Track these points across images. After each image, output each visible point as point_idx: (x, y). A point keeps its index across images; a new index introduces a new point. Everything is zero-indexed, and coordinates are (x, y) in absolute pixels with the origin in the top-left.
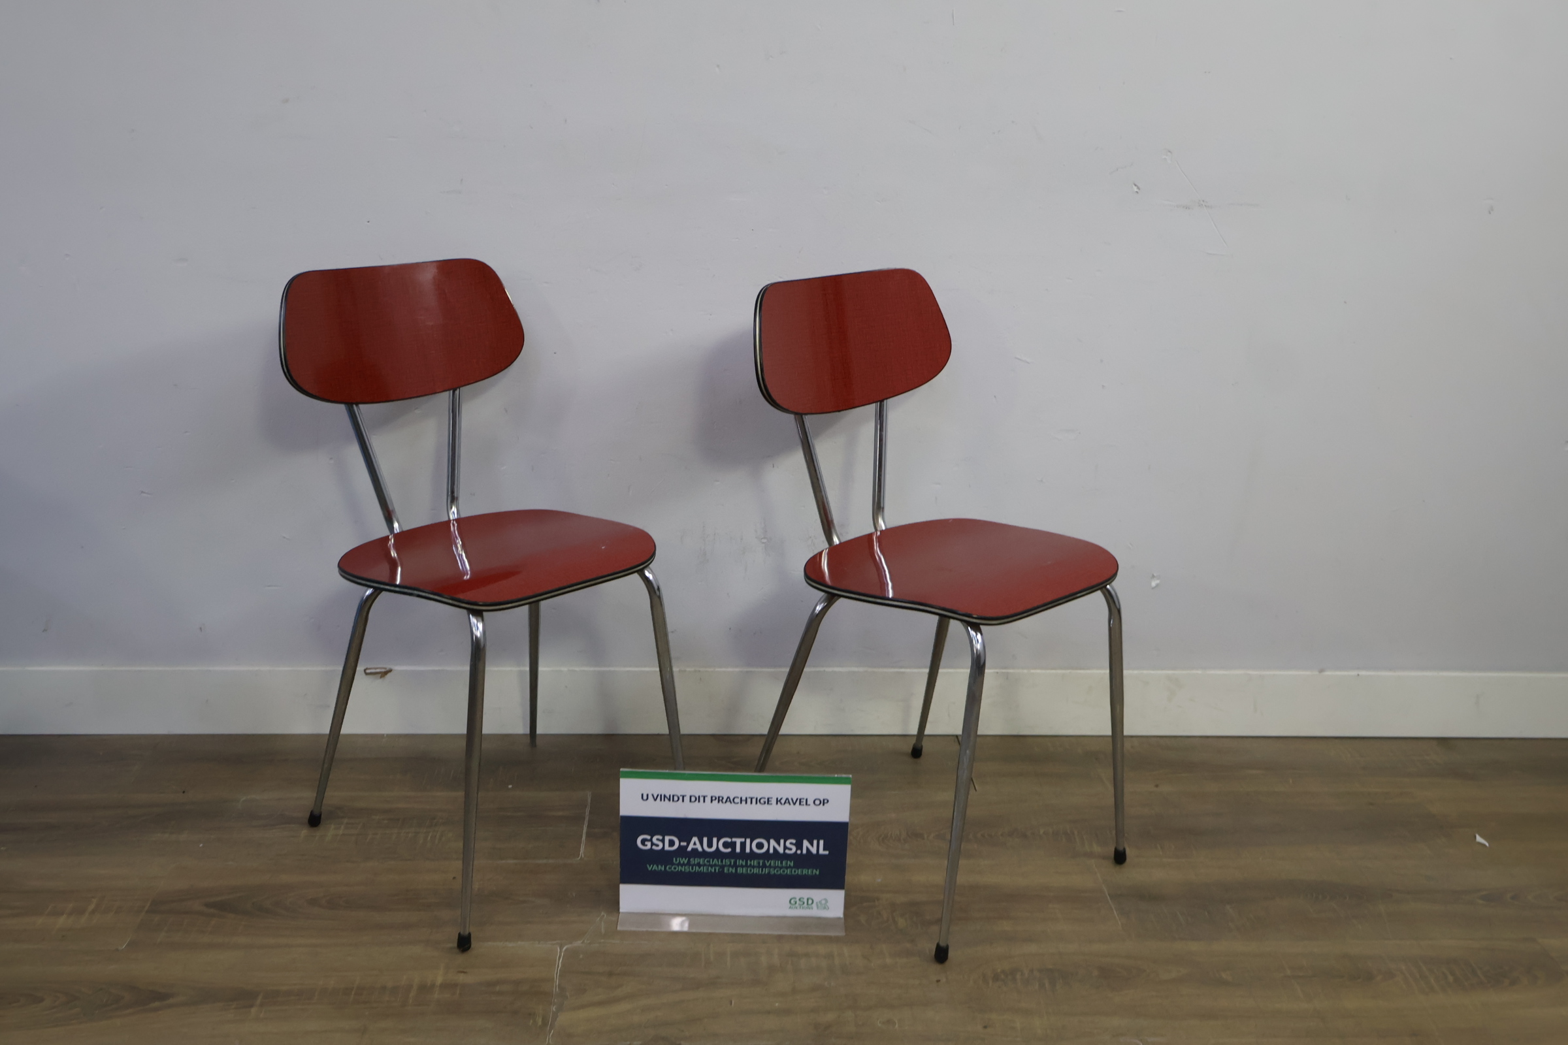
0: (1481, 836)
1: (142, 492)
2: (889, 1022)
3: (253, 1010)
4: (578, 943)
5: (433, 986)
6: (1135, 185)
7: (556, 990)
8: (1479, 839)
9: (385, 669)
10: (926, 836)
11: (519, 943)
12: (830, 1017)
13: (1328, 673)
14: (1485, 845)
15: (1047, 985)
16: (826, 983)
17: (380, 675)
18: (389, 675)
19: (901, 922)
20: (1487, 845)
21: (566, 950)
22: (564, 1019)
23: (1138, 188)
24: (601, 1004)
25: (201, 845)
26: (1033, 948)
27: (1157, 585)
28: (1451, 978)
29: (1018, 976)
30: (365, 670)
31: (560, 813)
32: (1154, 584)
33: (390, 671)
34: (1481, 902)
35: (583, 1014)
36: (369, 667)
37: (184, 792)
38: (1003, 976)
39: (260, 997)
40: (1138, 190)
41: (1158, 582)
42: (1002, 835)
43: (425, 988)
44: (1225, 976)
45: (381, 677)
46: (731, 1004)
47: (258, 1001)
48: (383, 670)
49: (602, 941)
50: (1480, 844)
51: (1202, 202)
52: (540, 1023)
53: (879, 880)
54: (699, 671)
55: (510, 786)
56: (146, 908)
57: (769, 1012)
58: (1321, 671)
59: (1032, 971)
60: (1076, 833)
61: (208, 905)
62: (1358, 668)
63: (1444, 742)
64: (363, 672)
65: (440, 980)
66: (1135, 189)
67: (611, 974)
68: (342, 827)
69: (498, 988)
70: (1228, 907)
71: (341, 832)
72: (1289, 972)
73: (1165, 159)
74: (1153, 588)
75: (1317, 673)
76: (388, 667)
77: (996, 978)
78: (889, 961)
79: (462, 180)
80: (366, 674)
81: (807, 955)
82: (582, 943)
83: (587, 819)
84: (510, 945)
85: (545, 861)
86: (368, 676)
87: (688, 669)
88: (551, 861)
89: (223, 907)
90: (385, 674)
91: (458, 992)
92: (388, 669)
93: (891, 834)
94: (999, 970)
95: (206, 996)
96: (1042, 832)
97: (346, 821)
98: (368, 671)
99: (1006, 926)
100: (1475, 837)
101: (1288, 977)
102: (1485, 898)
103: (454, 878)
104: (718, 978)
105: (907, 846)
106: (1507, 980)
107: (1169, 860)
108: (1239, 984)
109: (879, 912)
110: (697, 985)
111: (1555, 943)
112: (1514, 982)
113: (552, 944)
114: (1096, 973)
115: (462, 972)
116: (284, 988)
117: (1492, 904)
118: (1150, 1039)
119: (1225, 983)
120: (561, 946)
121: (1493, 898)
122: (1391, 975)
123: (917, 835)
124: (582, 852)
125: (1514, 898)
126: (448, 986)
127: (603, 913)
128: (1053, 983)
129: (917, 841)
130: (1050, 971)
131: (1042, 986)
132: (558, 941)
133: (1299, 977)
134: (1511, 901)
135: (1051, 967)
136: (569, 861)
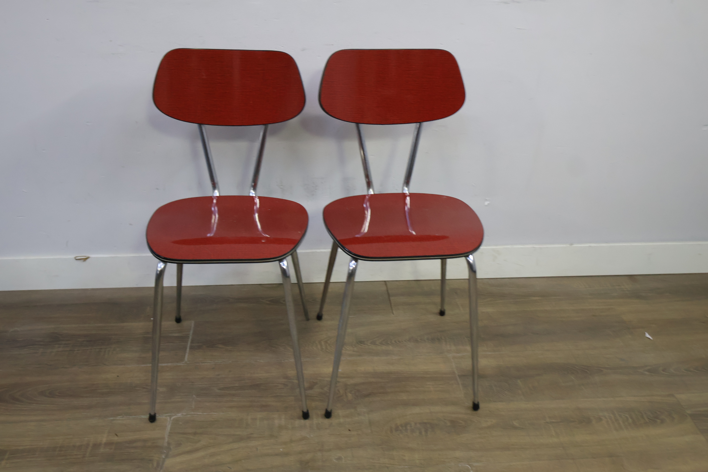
0: (649, 334)
2: (339, 459)
3: (3, 462)
4: (179, 415)
5: (100, 444)
7: (166, 444)
8: (647, 335)
9: (86, 257)
10: (366, 342)
12: (308, 456)
13: (575, 245)
15: (423, 432)
17: (83, 260)
18: (88, 260)
19: (350, 396)
20: (651, 338)
21: (174, 419)
22: (169, 462)
24: (189, 452)
26: (417, 410)
27: (489, 204)
28: (630, 420)
29: (408, 428)
31: (177, 335)
32: (486, 203)
33: (88, 258)
34: (647, 373)
35: (178, 459)
36: (77, 256)
38: (400, 428)
39: (7, 454)
41: (488, 202)
43: (96, 446)
44: (516, 423)
46: (257, 449)
47: (7, 457)
49: (193, 413)
50: (647, 338)
52: (155, 465)
55: (152, 319)
57: (277, 455)
58: (572, 244)
59: (416, 424)
60: (443, 338)
62: (590, 242)
63: (631, 277)
64: (75, 259)
65: (104, 440)
67: (195, 434)
68: (61, 346)
69: (135, 445)
70: (519, 381)
71: (60, 349)
72: (548, 420)
74: (486, 206)
75: (569, 246)
76: (88, 255)
77: (397, 429)
78: (342, 420)
80: (77, 259)
82: (182, 415)
83: (191, 338)
85: (166, 365)
86: (77, 261)
88: (169, 364)
90: (85, 259)
91: (113, 448)
94: (399, 424)
99: (404, 397)
100: (645, 334)
101: (547, 423)
102: (649, 371)
103: (118, 376)
104: (252, 434)
105: (355, 349)
106: (659, 421)
107: (490, 353)
108: (522, 428)
109: (338, 391)
110: (241, 439)
111: (683, 397)
112: (663, 421)
113: (166, 416)
114: (449, 424)
115: (117, 435)
116: (21, 448)
117: (652, 374)
118: (475, 464)
119: (515, 428)
120: (170, 417)
121: (653, 371)
122: (600, 419)
123: (361, 342)
124: (186, 359)
125: (664, 370)
126: (109, 444)
127: (194, 396)
128: (426, 431)
129: (361, 345)
130: (425, 423)
131: (420, 433)
132: (169, 414)
133: (553, 422)
134: (662, 372)
135: (426, 421)
136: (179, 364)
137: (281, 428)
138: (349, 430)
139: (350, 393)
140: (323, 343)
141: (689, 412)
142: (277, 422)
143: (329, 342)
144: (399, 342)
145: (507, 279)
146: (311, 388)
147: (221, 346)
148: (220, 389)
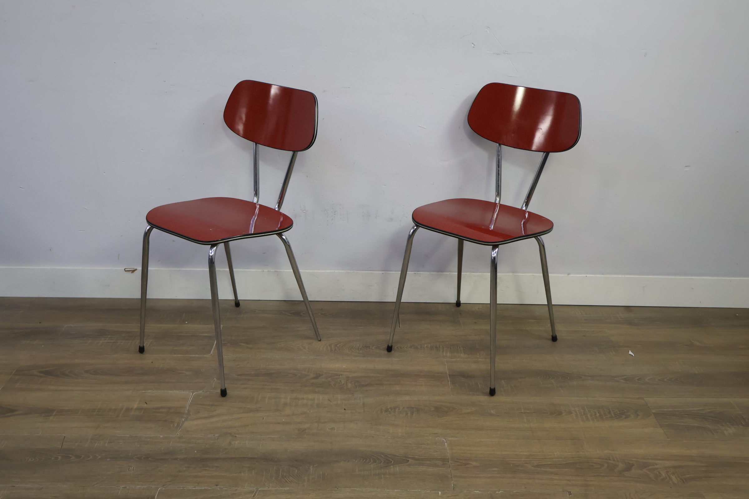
0: (632, 352)
1: (21, 187)
2: (333, 429)
3: (51, 418)
4: (201, 392)
5: (132, 409)
6: (473, 44)
7: (186, 412)
8: (630, 353)
9: (134, 269)
10: (371, 347)
11: (175, 391)
12: (306, 426)
14: (632, 355)
15: (409, 414)
16: (308, 412)
17: (131, 272)
19: (350, 385)
20: (633, 355)
21: (194, 395)
22: (187, 424)
23: (474, 45)
24: (205, 418)
25: (43, 346)
26: (407, 398)
28: (598, 414)
29: (397, 410)
30: (125, 269)
31: (206, 335)
33: (136, 270)
34: (622, 381)
35: (196, 422)
36: (126, 268)
37: (40, 323)
38: (390, 410)
39: (55, 412)
40: (474, 46)
42: (406, 348)
43: (128, 410)
44: (493, 412)
45: (132, 273)
46: (263, 419)
47: (54, 414)
48: (133, 269)
49: (212, 391)
50: (630, 354)
51: (505, 52)
52: (176, 426)
53: (344, 367)
54: (277, 271)
55: (186, 322)
56: (13, 373)
57: (279, 423)
58: (569, 274)
59: (404, 408)
60: (441, 347)
61: (41, 372)
62: (587, 273)
63: (628, 308)
64: (124, 270)
65: (135, 406)
66: (473, 45)
67: (212, 405)
68: (107, 339)
69: (161, 410)
70: (503, 381)
71: (106, 341)
72: (523, 411)
73: (486, 31)
75: (566, 275)
76: (135, 268)
77: (386, 411)
78: (339, 402)
79: (156, 43)
80: (125, 271)
81: (303, 399)
82: (202, 392)
84: (170, 392)
85: (194, 356)
86: (126, 272)
87: (271, 270)
88: (197, 356)
89: (48, 373)
90: (133, 271)
91: (142, 412)
92: (135, 269)
93: (355, 347)
94: (389, 407)
95: (31, 411)
96: (425, 346)
97: (109, 336)
98: (126, 270)
99: (397, 388)
100: (629, 351)
101: (522, 413)
102: (625, 379)
103: (152, 362)
104: (260, 408)
105: (361, 352)
106: (624, 416)
107: (481, 360)
108: (498, 415)
109: (340, 381)
110: (250, 411)
111: (652, 400)
112: (627, 417)
113: (189, 392)
114: (433, 409)
115: (146, 403)
116: (67, 408)
117: (628, 382)
118: (450, 439)
119: (492, 415)
120: (193, 392)
121: (628, 379)
122: (570, 413)
123: (367, 347)
124: (212, 353)
125: (638, 380)
126: (139, 409)
127: (215, 379)
128: (412, 413)
129: (367, 349)
130: (413, 408)
131: (407, 414)
132: (192, 391)
133: (527, 413)
134: (637, 381)
135: (413, 406)
136: (205, 356)
137: (285, 404)
138: (345, 409)
139: (350, 383)
140: (333, 346)
141: (654, 411)
142: (283, 401)
143: (338, 345)
144: (401, 348)
145: (510, 305)
146: (317, 377)
147: (243, 344)
148: (238, 375)
